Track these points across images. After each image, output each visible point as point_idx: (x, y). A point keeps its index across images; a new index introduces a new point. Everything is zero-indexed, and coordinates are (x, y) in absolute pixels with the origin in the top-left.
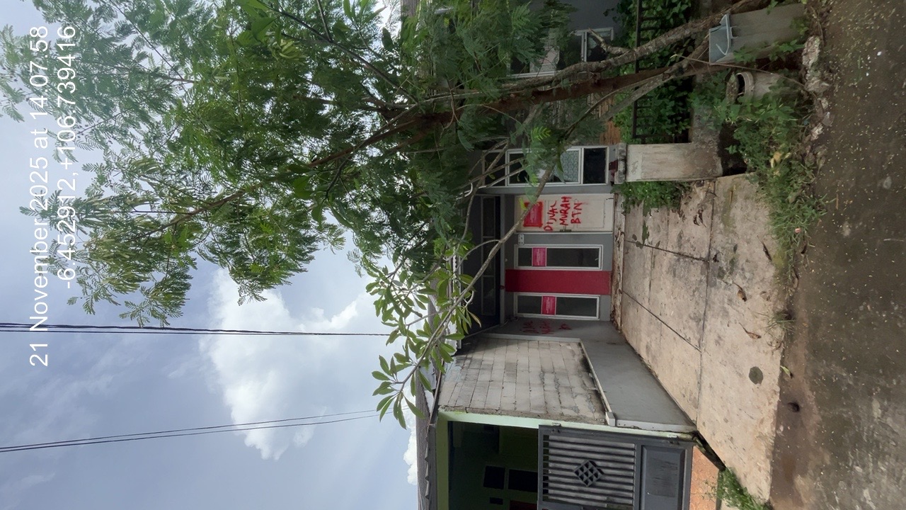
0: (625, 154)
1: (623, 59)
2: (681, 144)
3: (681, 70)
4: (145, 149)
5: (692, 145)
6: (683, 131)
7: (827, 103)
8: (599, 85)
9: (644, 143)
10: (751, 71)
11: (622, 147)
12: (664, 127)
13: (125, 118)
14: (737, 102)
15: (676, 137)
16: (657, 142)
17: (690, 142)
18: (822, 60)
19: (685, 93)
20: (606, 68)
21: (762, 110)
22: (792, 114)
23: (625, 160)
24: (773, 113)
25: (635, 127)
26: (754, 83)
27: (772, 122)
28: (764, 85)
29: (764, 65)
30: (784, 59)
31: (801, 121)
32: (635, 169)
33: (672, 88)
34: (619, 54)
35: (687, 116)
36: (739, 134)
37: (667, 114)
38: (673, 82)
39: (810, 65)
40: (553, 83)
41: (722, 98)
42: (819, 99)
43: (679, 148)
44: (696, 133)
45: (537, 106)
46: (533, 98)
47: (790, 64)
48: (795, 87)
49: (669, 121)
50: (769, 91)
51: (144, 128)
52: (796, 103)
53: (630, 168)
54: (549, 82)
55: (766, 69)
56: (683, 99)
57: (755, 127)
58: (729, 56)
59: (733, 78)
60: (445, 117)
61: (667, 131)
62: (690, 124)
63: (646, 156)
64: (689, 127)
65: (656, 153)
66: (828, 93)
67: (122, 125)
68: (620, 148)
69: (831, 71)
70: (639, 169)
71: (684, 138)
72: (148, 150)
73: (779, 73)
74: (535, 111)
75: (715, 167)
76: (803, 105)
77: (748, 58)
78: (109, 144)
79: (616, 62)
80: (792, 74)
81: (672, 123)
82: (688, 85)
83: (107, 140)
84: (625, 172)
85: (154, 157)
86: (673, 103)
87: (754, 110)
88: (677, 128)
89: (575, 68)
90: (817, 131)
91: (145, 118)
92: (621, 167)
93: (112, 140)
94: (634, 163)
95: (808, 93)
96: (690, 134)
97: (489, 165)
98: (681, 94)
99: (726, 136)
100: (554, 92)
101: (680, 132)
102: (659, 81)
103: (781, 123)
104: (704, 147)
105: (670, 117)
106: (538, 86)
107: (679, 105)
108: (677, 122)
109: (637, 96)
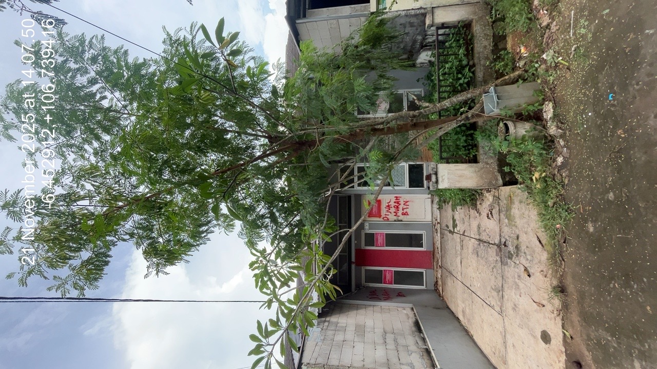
0: (435, 170)
1: (430, 110)
2: (473, 164)
3: (467, 118)
4: (93, 159)
5: (480, 165)
6: (473, 156)
7: (563, 142)
8: (415, 126)
9: (448, 163)
10: (513, 121)
11: (433, 165)
12: (460, 153)
13: (83, 138)
14: (506, 140)
15: (469, 160)
16: (457, 162)
17: (479, 163)
18: (556, 116)
19: (472, 132)
20: (419, 115)
21: (522, 145)
22: (542, 148)
23: (436, 174)
24: (530, 147)
25: (441, 152)
26: (515, 128)
27: (530, 153)
28: (522, 129)
29: (520, 117)
30: (532, 114)
31: (549, 153)
32: (443, 180)
33: (464, 128)
34: (428, 107)
35: (475, 146)
36: (510, 159)
37: (462, 144)
38: (464, 125)
39: (549, 118)
40: (385, 124)
41: (496, 136)
42: (558, 139)
43: (472, 167)
44: (481, 157)
45: (375, 138)
46: (372, 132)
47: (536, 117)
48: (541, 132)
49: (464, 149)
50: (525, 133)
51: (96, 144)
52: (543, 142)
53: (440, 180)
54: (382, 123)
55: (521, 120)
56: (471, 135)
57: (520, 155)
58: (497, 111)
59: (501, 125)
60: (312, 144)
61: (462, 155)
62: (477, 151)
63: (449, 171)
64: (477, 153)
65: (456, 170)
66: (562, 136)
67: (80, 143)
68: (432, 166)
69: (562, 123)
70: (446, 180)
71: (474, 160)
72: (95, 159)
73: (531, 123)
74: (373, 141)
75: (497, 180)
76: (549, 143)
77: (509, 113)
78: (68, 156)
79: (425, 112)
80: (538, 123)
81: (465, 150)
82: (474, 126)
83: (67, 153)
84: (437, 182)
85: (99, 164)
86: (464, 138)
87: (517, 145)
88: (469, 153)
89: (399, 115)
90: (560, 160)
91: (98, 138)
92: (433, 178)
93: (70, 153)
94: (442, 177)
95: (550, 136)
96: (478, 157)
97: (343, 175)
98: (469, 132)
99: (502, 161)
100: (386, 130)
101: (472, 156)
102: (454, 125)
103: (536, 153)
104: (488, 166)
105: (464, 147)
106: (375, 125)
107: (469, 139)
108: (469, 150)
109: (441, 133)
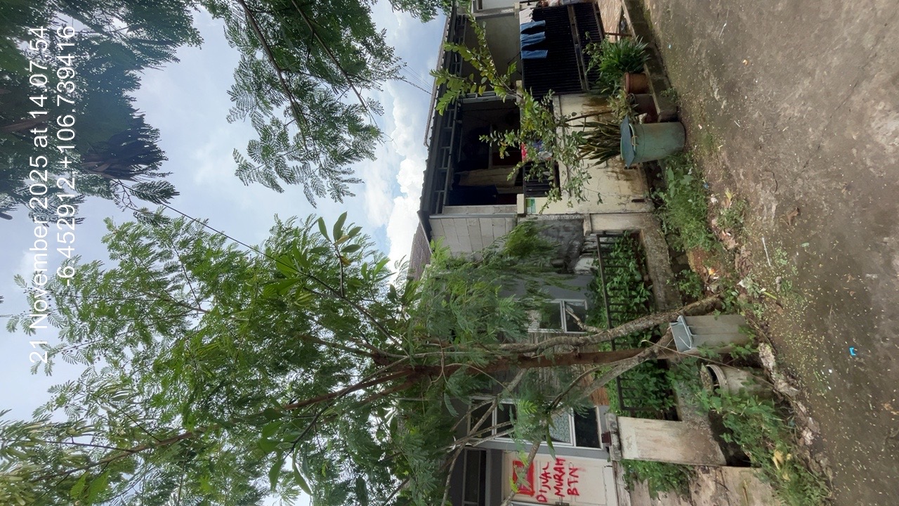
0: (616, 426)
1: (598, 337)
2: (671, 422)
3: (652, 353)
5: (683, 424)
6: (670, 408)
7: (804, 407)
8: (580, 358)
9: (634, 416)
10: (720, 366)
11: (612, 418)
12: (650, 401)
14: (716, 394)
15: (665, 414)
16: (648, 417)
17: (681, 421)
18: (780, 366)
19: (663, 371)
21: (743, 405)
22: (773, 413)
23: (618, 433)
24: (754, 409)
25: (621, 398)
26: (726, 378)
27: (758, 417)
28: (736, 380)
29: (728, 360)
30: (745, 358)
31: (787, 422)
32: (630, 444)
33: (650, 365)
35: (670, 393)
36: (728, 424)
37: (651, 389)
38: (651, 362)
39: (771, 367)
41: (701, 387)
42: (794, 402)
43: (671, 426)
44: (682, 412)
47: (752, 363)
48: (765, 386)
49: (654, 396)
50: (742, 386)
52: (774, 403)
53: (625, 443)
55: (731, 364)
56: (662, 376)
57: (745, 419)
58: (693, 349)
59: (704, 368)
60: (434, 371)
61: (654, 406)
62: (675, 400)
63: (637, 431)
64: (675, 405)
65: (648, 429)
66: (800, 397)
68: (610, 419)
69: (793, 377)
70: (634, 446)
71: (673, 416)
73: (746, 370)
75: (715, 453)
76: (783, 406)
77: (712, 353)
80: (758, 373)
81: (657, 398)
82: (663, 364)
84: (620, 447)
86: (654, 379)
87: (735, 403)
88: (663, 404)
90: (808, 436)
92: (614, 439)
94: (627, 439)
95: (781, 393)
96: (678, 411)
97: (476, 422)
98: (658, 371)
99: (717, 424)
100: (539, 360)
101: (668, 409)
102: (634, 362)
103: (767, 420)
104: (696, 427)
105: (655, 393)
106: (523, 352)
107: (660, 382)
108: (662, 398)
109: (618, 373)
